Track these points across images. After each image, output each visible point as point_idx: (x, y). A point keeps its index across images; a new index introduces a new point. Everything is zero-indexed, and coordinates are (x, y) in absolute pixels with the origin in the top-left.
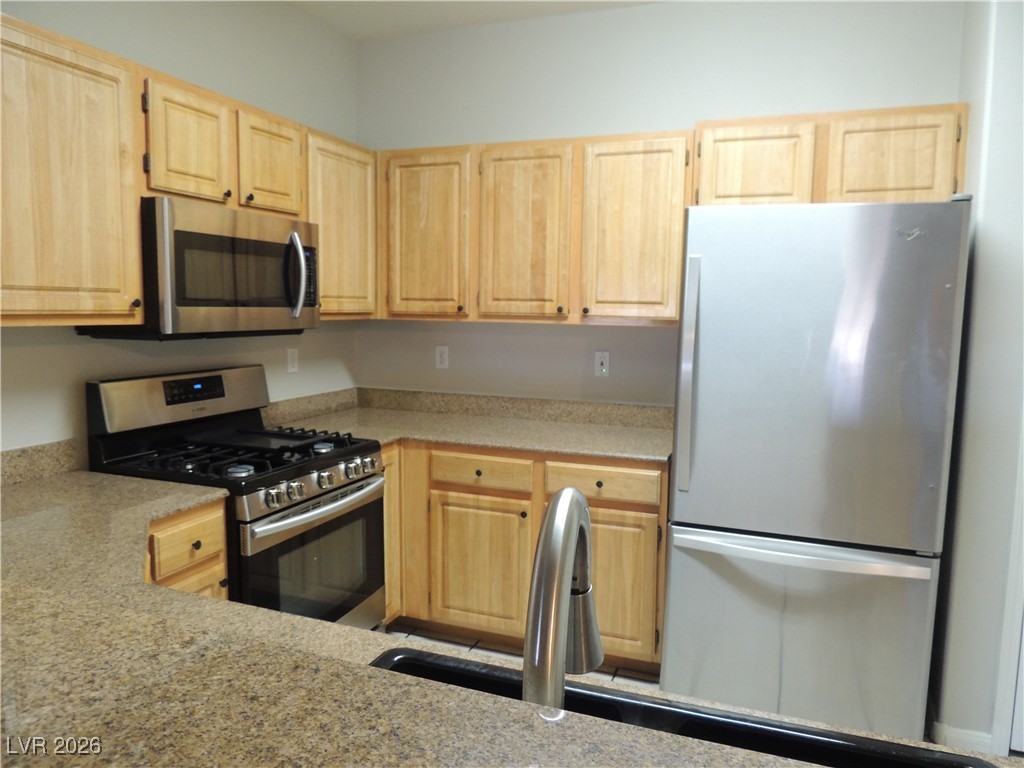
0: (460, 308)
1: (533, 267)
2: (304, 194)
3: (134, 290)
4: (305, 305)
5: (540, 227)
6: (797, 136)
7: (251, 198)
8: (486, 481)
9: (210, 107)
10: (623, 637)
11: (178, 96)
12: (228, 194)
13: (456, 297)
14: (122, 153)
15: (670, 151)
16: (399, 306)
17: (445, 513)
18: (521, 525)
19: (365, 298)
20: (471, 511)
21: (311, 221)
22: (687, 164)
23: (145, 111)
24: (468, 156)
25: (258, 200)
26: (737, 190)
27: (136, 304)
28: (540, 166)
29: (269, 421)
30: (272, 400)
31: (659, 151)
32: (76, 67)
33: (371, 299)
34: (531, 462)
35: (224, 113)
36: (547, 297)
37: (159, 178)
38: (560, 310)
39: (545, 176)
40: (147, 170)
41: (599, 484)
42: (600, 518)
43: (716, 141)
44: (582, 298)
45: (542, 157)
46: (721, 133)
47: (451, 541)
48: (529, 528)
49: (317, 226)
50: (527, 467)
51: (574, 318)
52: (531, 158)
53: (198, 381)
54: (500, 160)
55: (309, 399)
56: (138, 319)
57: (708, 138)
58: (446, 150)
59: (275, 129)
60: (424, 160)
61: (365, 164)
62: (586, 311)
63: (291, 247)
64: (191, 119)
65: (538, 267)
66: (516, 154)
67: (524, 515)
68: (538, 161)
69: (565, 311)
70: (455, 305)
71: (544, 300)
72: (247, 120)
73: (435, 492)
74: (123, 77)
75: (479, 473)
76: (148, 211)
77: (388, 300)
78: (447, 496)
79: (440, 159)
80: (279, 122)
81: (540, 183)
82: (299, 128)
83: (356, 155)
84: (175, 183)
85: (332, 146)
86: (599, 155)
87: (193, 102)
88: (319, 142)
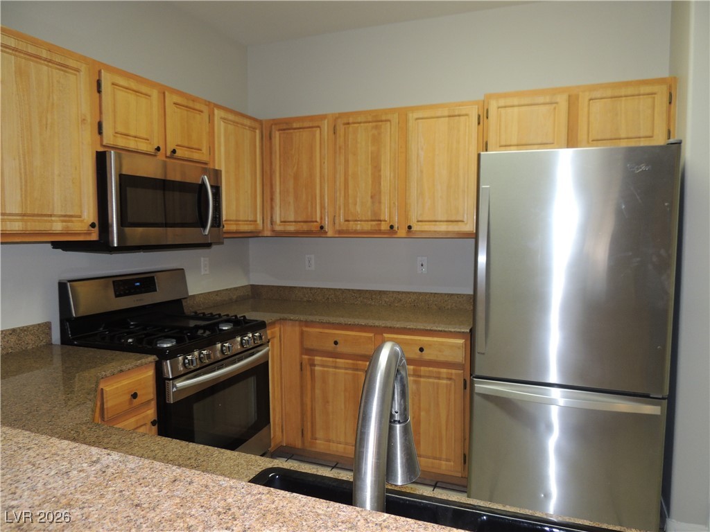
0: (322, 227)
1: (372, 197)
2: (211, 149)
3: (89, 213)
4: (212, 226)
5: (377, 169)
6: (557, 103)
7: (174, 151)
8: (341, 348)
9: (144, 89)
11: (122, 82)
12: (158, 149)
13: (318, 220)
14: (83, 120)
15: (467, 115)
16: (278, 228)
17: (312, 372)
19: (256, 221)
20: (331, 370)
21: (217, 168)
22: (479, 123)
23: (99, 91)
24: (326, 122)
25: (179, 153)
26: (514, 141)
27: (93, 225)
28: (376, 127)
29: (188, 308)
30: (190, 294)
31: (459, 116)
32: (50, 61)
33: (259, 221)
34: (371, 335)
35: (155, 94)
36: (382, 218)
37: (109, 138)
38: (392, 227)
39: (379, 134)
40: (100, 132)
41: (421, 350)
42: (422, 374)
43: (499, 108)
44: (407, 218)
45: (377, 120)
46: (502, 102)
47: (318, 392)
49: (221, 171)
50: (370, 338)
51: (402, 232)
52: (369, 122)
53: (138, 280)
54: (348, 124)
55: (217, 293)
56: (94, 237)
57: (493, 106)
58: (312, 118)
59: (191, 104)
60: (295, 125)
61: (254, 129)
62: (410, 227)
63: (203, 185)
64: (132, 98)
65: (376, 197)
66: (359, 120)
68: (374, 124)
69: (396, 228)
70: (318, 225)
71: (381, 221)
72: (171, 99)
73: (305, 357)
74: (83, 68)
75: (336, 343)
76: (101, 160)
77: (272, 223)
78: (314, 360)
79: (306, 124)
80: (194, 100)
81: (376, 140)
82: (208, 104)
83: (247, 122)
84: (121, 142)
85: (231, 117)
86: (417, 119)
87: (133, 85)
88: (223, 114)
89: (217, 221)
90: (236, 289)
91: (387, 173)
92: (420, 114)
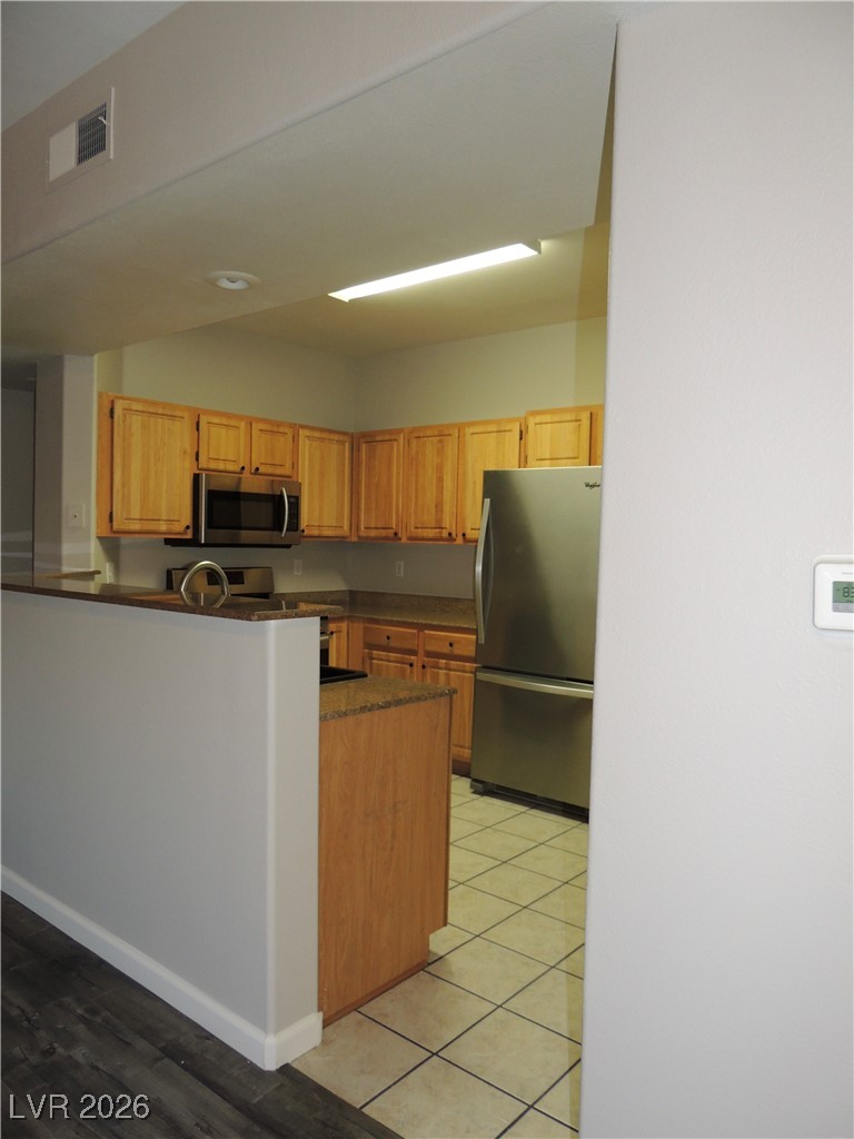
0: (396, 534)
1: (436, 506)
2: (294, 465)
3: (187, 519)
4: (288, 531)
5: (440, 480)
6: (580, 420)
7: (257, 469)
8: (393, 643)
9: (233, 423)
10: (463, 747)
11: (216, 420)
12: (243, 468)
13: (394, 527)
14: (185, 453)
15: (510, 431)
16: (363, 533)
17: (371, 664)
18: (412, 672)
19: (342, 527)
20: (385, 663)
21: (296, 480)
22: (521, 439)
23: (198, 430)
24: (402, 435)
25: (262, 470)
26: (548, 457)
27: (188, 527)
28: (441, 441)
30: (276, 592)
31: (505, 431)
32: (163, 415)
33: (346, 528)
34: (415, 631)
35: (242, 425)
36: (443, 526)
37: (203, 464)
38: (450, 534)
39: (443, 447)
40: (197, 459)
41: (451, 645)
42: (452, 667)
43: (536, 424)
44: (462, 526)
45: (442, 434)
46: (538, 419)
48: (415, 675)
49: (302, 483)
50: (414, 634)
51: (460, 540)
52: (435, 436)
54: (419, 437)
56: (189, 535)
57: (532, 421)
58: (390, 432)
59: (275, 429)
60: (378, 438)
61: (343, 443)
62: (464, 535)
63: (281, 496)
64: (223, 431)
65: (439, 506)
66: (428, 434)
67: (411, 665)
68: (438, 438)
69: (454, 535)
70: (392, 531)
71: (442, 528)
72: (257, 427)
73: (366, 651)
74: (186, 415)
75: (388, 638)
76: (196, 478)
77: (358, 529)
78: (372, 654)
79: (387, 438)
80: (279, 424)
81: (441, 452)
82: (292, 426)
83: (336, 437)
84: (213, 465)
85: (317, 434)
86: (473, 434)
87: (225, 421)
88: (307, 432)
89: (294, 525)
90: (331, 592)
91: (448, 483)
92: (476, 429)
